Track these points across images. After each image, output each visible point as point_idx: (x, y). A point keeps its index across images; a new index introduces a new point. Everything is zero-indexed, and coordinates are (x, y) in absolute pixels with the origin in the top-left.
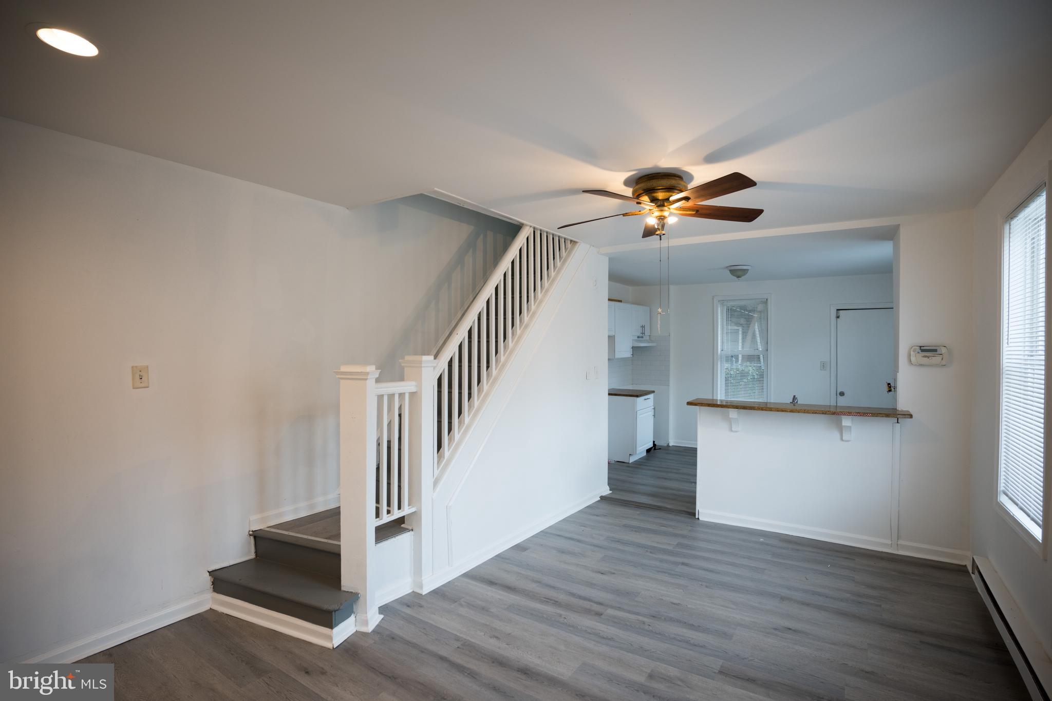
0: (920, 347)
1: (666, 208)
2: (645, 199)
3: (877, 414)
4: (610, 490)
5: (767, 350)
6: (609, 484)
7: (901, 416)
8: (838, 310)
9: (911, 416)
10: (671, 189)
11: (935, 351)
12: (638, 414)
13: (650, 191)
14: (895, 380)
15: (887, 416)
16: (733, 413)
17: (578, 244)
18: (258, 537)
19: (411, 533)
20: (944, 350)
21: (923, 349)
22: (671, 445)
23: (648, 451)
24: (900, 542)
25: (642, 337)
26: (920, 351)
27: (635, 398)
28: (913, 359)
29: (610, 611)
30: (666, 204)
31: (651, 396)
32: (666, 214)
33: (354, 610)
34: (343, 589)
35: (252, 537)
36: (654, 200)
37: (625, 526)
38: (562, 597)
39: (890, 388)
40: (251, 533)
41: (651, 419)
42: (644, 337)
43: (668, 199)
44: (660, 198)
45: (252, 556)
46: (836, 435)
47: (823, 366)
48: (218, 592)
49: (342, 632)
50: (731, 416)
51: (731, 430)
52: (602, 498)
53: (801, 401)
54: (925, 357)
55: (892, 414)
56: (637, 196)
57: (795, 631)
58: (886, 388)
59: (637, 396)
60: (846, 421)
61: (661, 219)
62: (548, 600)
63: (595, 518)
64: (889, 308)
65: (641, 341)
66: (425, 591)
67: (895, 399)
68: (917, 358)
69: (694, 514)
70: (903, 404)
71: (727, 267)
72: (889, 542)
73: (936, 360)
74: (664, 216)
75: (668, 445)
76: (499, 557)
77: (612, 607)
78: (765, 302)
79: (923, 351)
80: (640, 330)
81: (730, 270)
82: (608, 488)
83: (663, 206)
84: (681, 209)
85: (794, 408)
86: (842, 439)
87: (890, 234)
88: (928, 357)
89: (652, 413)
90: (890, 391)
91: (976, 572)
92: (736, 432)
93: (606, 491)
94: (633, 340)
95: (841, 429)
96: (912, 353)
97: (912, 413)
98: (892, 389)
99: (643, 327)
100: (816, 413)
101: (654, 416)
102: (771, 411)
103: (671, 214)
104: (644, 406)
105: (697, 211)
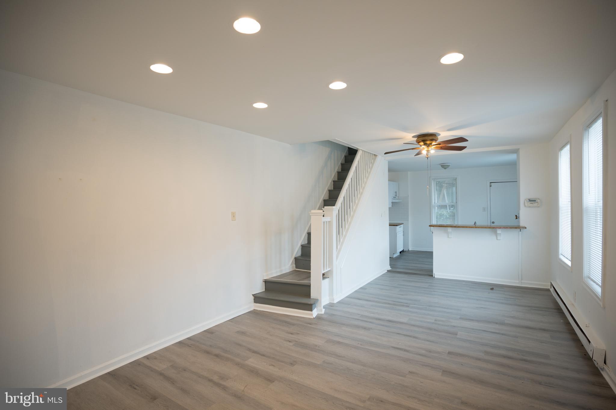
0: (529, 199)
1: (430, 147)
2: (422, 143)
3: (512, 227)
4: (391, 268)
5: (457, 203)
6: (390, 265)
7: (522, 228)
8: (490, 183)
9: (526, 228)
10: (432, 140)
11: (535, 201)
12: (397, 234)
13: (424, 141)
14: (519, 214)
15: (516, 228)
16: (450, 229)
17: (378, 156)
18: (266, 282)
19: (328, 279)
20: (539, 201)
21: (530, 200)
22: (410, 250)
23: (400, 252)
24: (522, 281)
25: (395, 197)
26: (529, 201)
27: (396, 226)
28: (526, 204)
29: (411, 305)
30: (430, 145)
31: (402, 226)
32: (430, 149)
33: (316, 306)
34: (311, 298)
35: (264, 282)
36: (425, 144)
37: (403, 280)
38: (390, 302)
39: (517, 217)
40: (264, 280)
41: (402, 236)
42: (396, 197)
43: (431, 144)
44: (428, 143)
45: (264, 290)
46: (495, 237)
47: (484, 209)
48: (256, 303)
49: (315, 313)
50: (449, 231)
51: (448, 237)
52: (388, 271)
53: (478, 224)
54: (531, 203)
55: (518, 227)
56: (418, 142)
57: (484, 308)
58: (515, 217)
59: (397, 225)
60: (499, 231)
61: (428, 151)
62: (386, 303)
63: (390, 278)
64: (515, 181)
65: (394, 199)
66: (335, 302)
67: (519, 222)
68: (529, 204)
69: (432, 276)
70: (522, 224)
71: (440, 164)
72: (518, 282)
73: (536, 204)
74: (429, 150)
75: (409, 250)
76: (356, 291)
77: (412, 304)
78: (456, 179)
79: (530, 201)
80: (395, 194)
81: (441, 166)
82: (390, 267)
83: (429, 146)
84: (436, 147)
85: (475, 226)
86: (497, 239)
87: (516, 151)
88: (532, 203)
89: (402, 234)
90: (517, 218)
91: (552, 287)
92: (450, 238)
93: (389, 268)
94: (392, 199)
95: (496, 234)
96: (526, 202)
97: (526, 227)
98: (518, 217)
99: (396, 192)
100: (486, 228)
101: (403, 235)
102: (467, 228)
103: (432, 149)
104: (399, 230)
105: (441, 147)
